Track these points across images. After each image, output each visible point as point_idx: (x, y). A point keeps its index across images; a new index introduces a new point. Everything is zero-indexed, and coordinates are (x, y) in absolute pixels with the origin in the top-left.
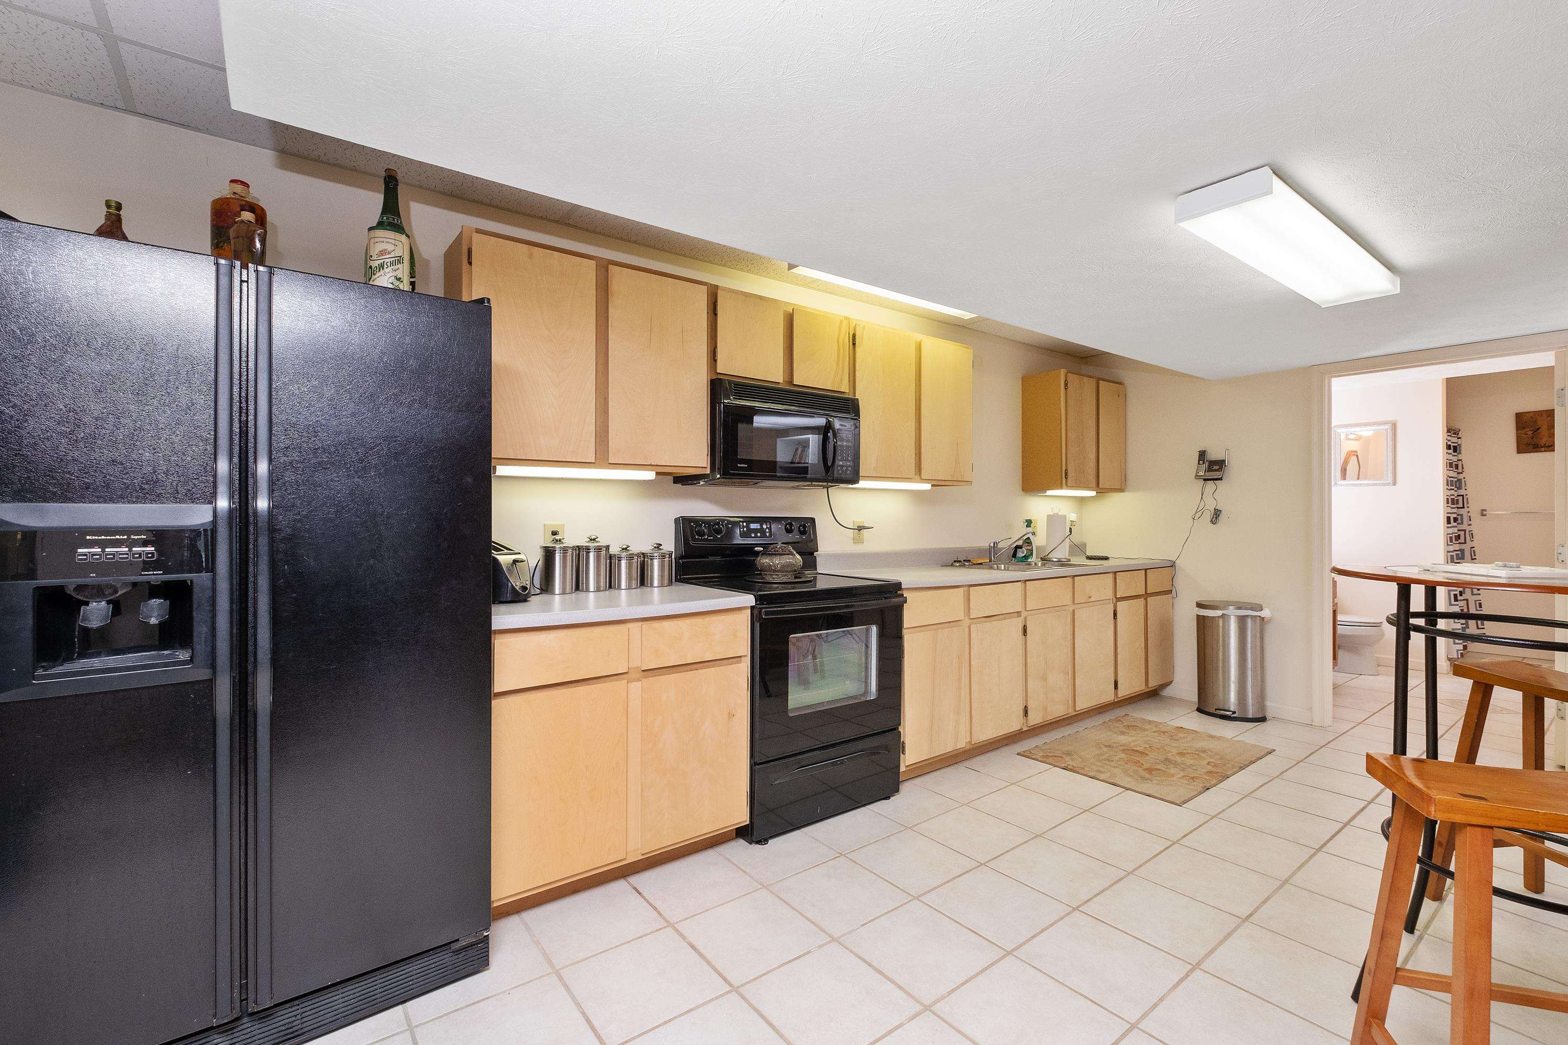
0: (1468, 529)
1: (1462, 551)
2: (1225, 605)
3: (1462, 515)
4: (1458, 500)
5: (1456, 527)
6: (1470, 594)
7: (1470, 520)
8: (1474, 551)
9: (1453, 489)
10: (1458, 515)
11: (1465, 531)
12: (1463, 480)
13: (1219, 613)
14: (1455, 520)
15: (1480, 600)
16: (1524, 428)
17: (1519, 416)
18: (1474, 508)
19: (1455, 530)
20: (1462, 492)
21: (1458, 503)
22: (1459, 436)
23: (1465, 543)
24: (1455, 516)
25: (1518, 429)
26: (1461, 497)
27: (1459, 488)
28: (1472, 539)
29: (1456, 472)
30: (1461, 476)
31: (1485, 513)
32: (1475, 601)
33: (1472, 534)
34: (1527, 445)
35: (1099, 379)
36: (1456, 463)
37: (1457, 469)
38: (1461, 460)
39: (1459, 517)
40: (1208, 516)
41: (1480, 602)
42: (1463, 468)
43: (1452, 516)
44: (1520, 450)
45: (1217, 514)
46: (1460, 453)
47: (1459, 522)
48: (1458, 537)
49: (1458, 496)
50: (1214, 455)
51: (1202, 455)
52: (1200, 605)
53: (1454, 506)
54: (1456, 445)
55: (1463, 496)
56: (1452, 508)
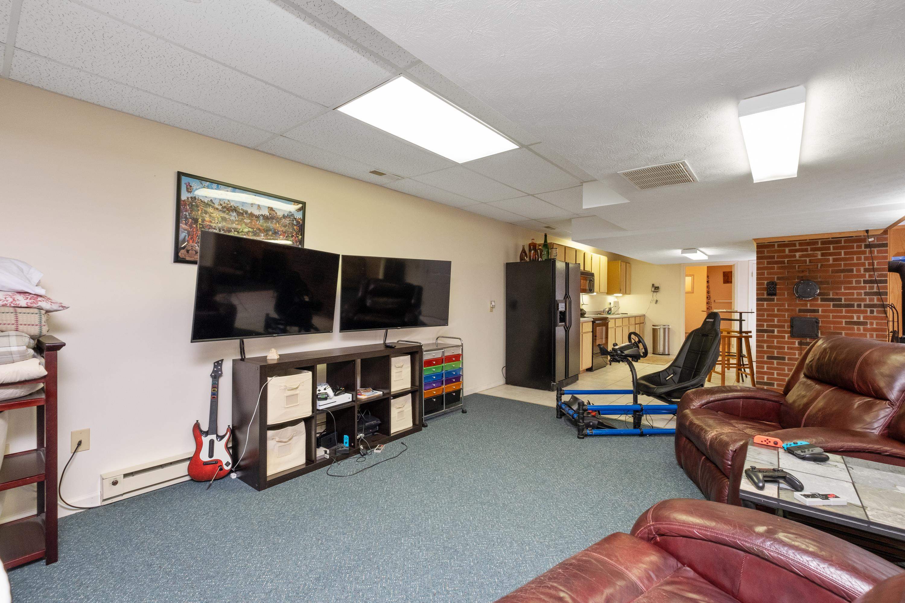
2: (660, 326)
13: (659, 327)
18: (712, 300)
25: (724, 276)
35: (626, 263)
40: (655, 301)
44: (724, 283)
45: (657, 301)
50: (656, 285)
51: (653, 285)
52: (653, 326)
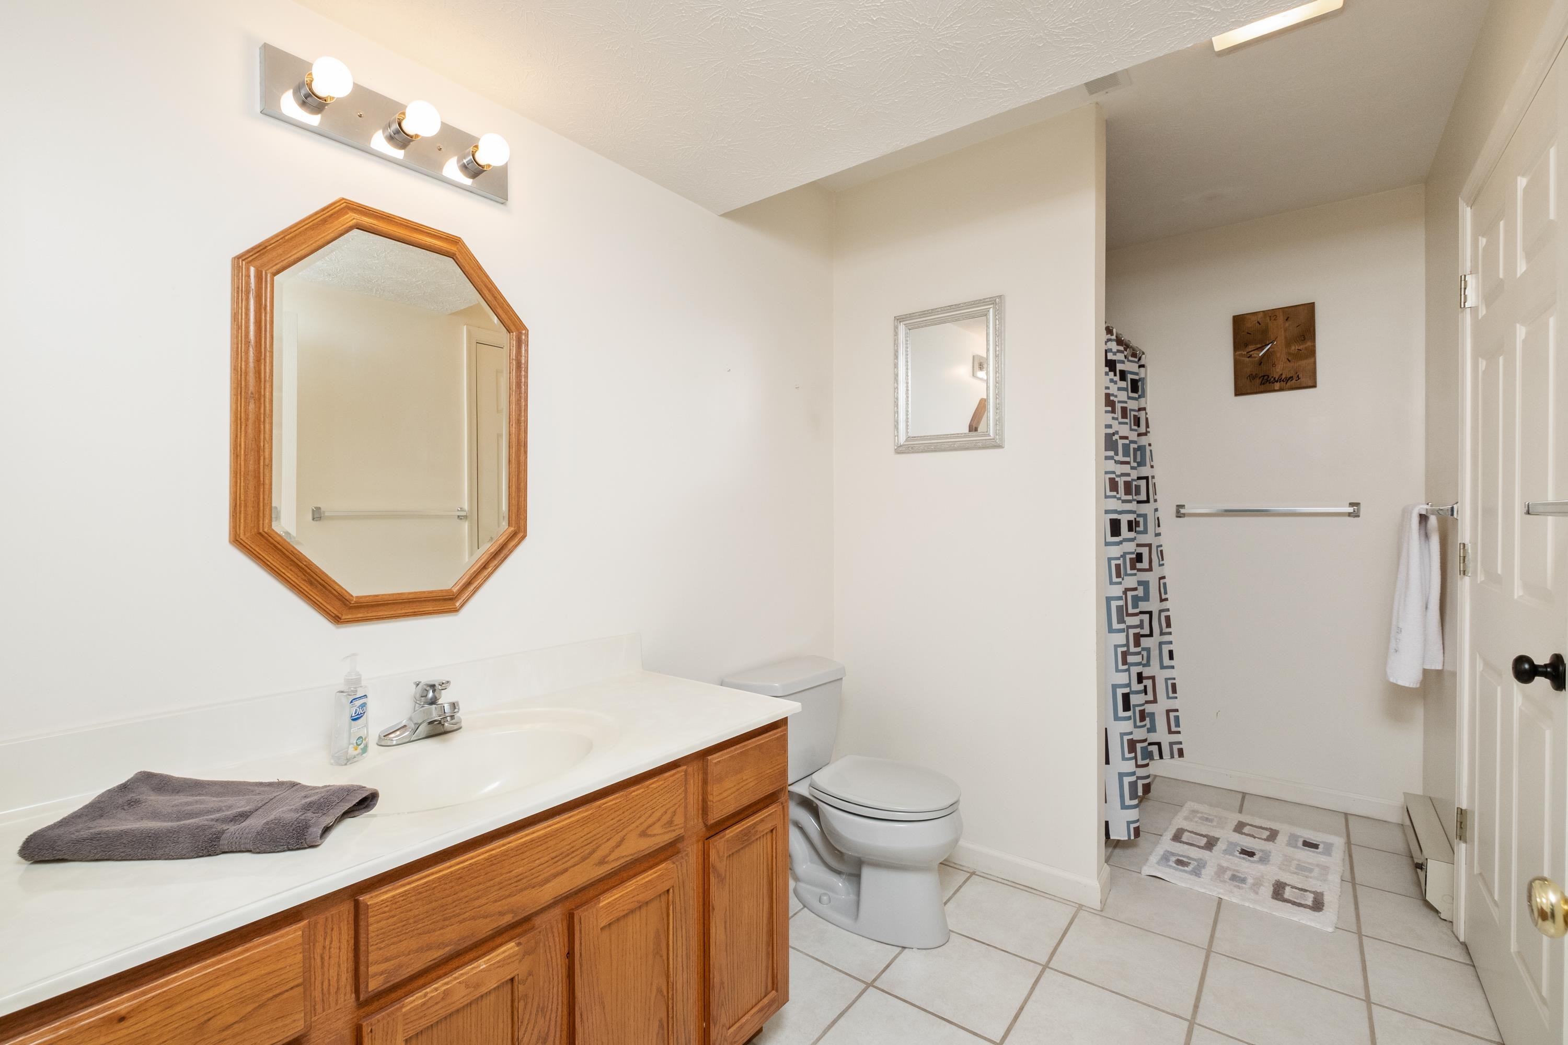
0: (1155, 542)
1: (1145, 584)
3: (1145, 516)
4: (1138, 488)
5: (1132, 540)
6: (1158, 666)
7: (1159, 526)
8: (1165, 584)
9: (1128, 463)
10: (1139, 516)
11: (1150, 546)
12: (1148, 448)
14: (1131, 526)
15: (1174, 679)
16: (1246, 345)
17: (1238, 321)
19: (1130, 547)
20: (1145, 471)
21: (1138, 492)
22: (1142, 362)
23: (1150, 569)
24: (1132, 517)
26: (1145, 481)
27: (1141, 464)
28: (1161, 563)
29: (1135, 430)
30: (1143, 441)
31: (1182, 511)
32: (1167, 680)
33: (1161, 551)
34: (1252, 377)
36: (1136, 413)
37: (1139, 426)
38: (1144, 409)
39: (1141, 520)
41: (1174, 681)
42: (1147, 426)
43: (1124, 519)
46: (1143, 396)
47: (1141, 528)
48: (1139, 558)
49: (1139, 478)
53: (1129, 497)
54: (1136, 377)
55: (1147, 478)
56: (1124, 501)
